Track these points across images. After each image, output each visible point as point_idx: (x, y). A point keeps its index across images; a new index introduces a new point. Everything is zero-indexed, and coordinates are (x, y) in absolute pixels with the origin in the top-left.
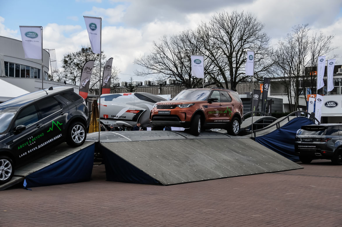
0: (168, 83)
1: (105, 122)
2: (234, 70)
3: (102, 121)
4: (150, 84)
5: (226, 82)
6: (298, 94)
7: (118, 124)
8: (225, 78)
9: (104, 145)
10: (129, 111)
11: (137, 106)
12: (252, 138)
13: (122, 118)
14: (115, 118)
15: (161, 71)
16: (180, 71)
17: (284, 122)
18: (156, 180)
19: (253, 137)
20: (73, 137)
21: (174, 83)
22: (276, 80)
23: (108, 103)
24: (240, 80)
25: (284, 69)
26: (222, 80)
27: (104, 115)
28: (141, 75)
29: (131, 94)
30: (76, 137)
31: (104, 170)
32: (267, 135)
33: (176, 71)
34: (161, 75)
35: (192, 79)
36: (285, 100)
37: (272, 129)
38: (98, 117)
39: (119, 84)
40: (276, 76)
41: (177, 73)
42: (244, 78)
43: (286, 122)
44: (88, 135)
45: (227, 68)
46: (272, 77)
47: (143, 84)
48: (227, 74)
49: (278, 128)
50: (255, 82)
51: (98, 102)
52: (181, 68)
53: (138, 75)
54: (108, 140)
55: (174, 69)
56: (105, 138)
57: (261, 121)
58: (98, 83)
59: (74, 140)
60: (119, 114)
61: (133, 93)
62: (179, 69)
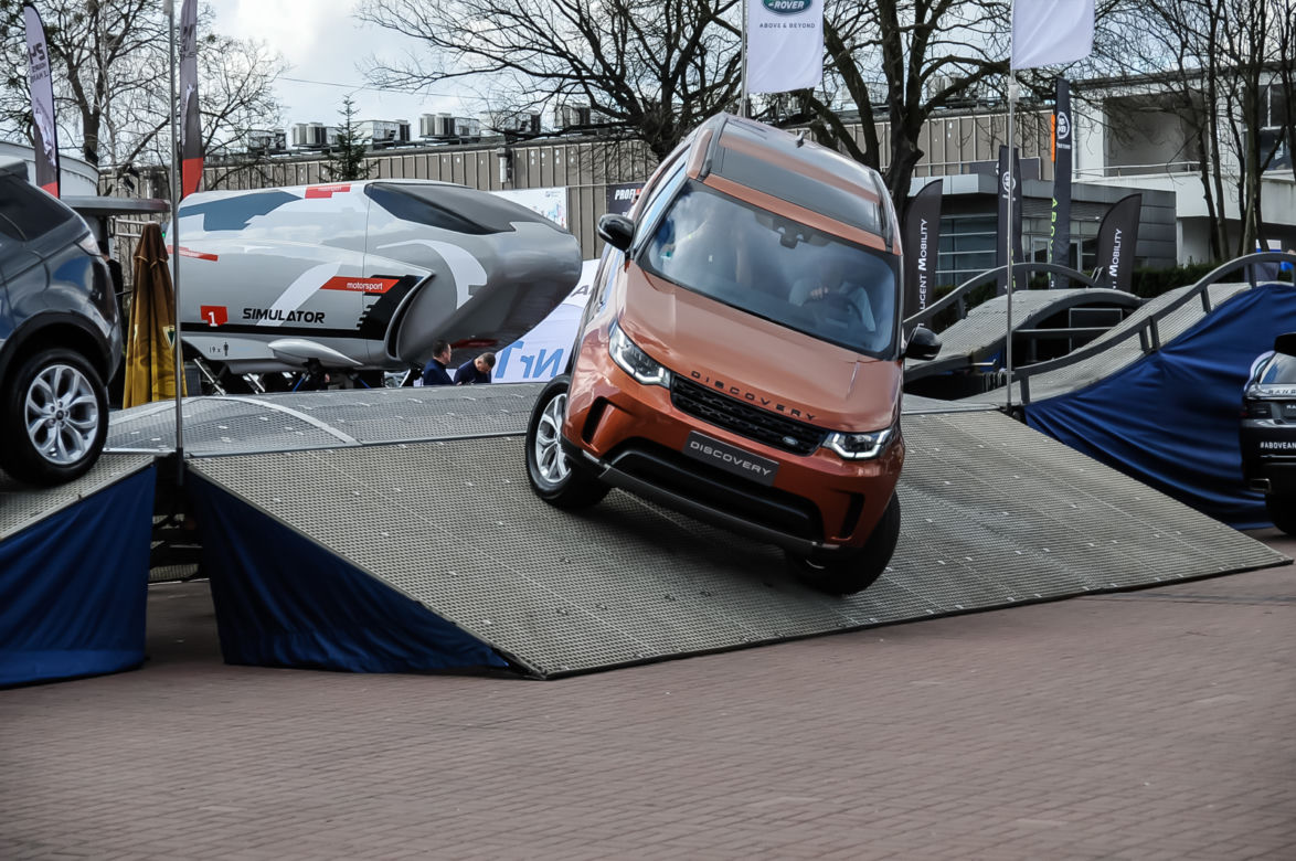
0: (548, 122)
1: (211, 346)
2: (906, 41)
3: (196, 340)
4: (450, 134)
5: (866, 112)
6: (1256, 161)
7: (282, 358)
8: (857, 88)
9: (206, 469)
10: (337, 283)
11: (387, 254)
12: (1010, 410)
13: (305, 324)
14: (263, 322)
15: (511, 57)
16: (611, 59)
17: (1179, 316)
18: (497, 652)
19: (1017, 400)
20: (32, 430)
21: (582, 126)
22: (1137, 91)
23: (225, 243)
24: (941, 99)
25: (1180, 27)
26: (843, 102)
27: (205, 310)
28: (402, 84)
29: (347, 189)
30: (53, 433)
31: (208, 606)
32: (1091, 387)
33: (588, 58)
34: (510, 81)
35: (677, 100)
36: (1189, 197)
37: (1117, 356)
38: (172, 320)
39: (280, 135)
40: (1137, 67)
41: (598, 70)
42: (960, 85)
43: (1192, 314)
44: (117, 419)
45: (871, 31)
46: (1115, 73)
47: (415, 136)
48: (871, 64)
49: (1152, 353)
50: (1020, 106)
51: (168, 241)
52: (620, 38)
53: (385, 86)
54: (227, 445)
55: (581, 48)
56: (210, 431)
57: (1055, 316)
58: (165, 134)
59: (43, 450)
60: (289, 302)
61: (358, 186)
62: (607, 45)
